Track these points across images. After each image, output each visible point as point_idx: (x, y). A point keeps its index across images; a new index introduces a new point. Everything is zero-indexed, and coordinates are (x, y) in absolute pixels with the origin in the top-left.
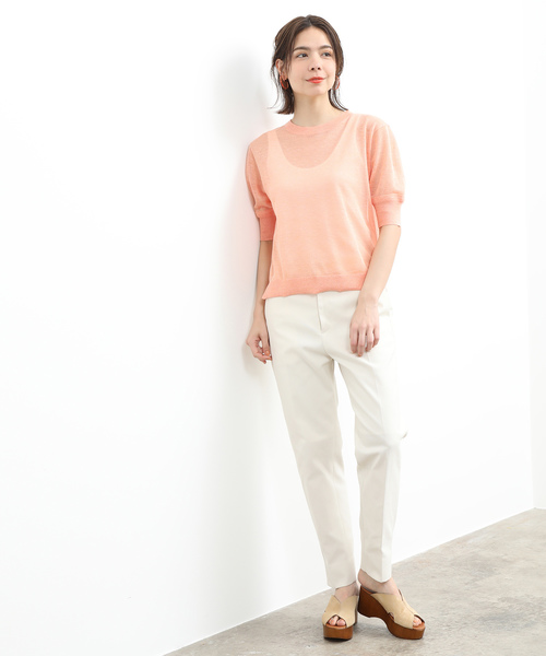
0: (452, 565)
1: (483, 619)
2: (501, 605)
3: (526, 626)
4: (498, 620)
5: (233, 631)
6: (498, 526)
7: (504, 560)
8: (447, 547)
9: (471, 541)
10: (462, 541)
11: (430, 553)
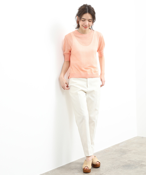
0: (115, 151)
1: (124, 166)
2: (128, 162)
3: (135, 168)
4: (128, 166)
5: (56, 169)
6: (127, 141)
7: (129, 150)
8: (114, 147)
9: (120, 145)
10: (118, 145)
11: (109, 148)
